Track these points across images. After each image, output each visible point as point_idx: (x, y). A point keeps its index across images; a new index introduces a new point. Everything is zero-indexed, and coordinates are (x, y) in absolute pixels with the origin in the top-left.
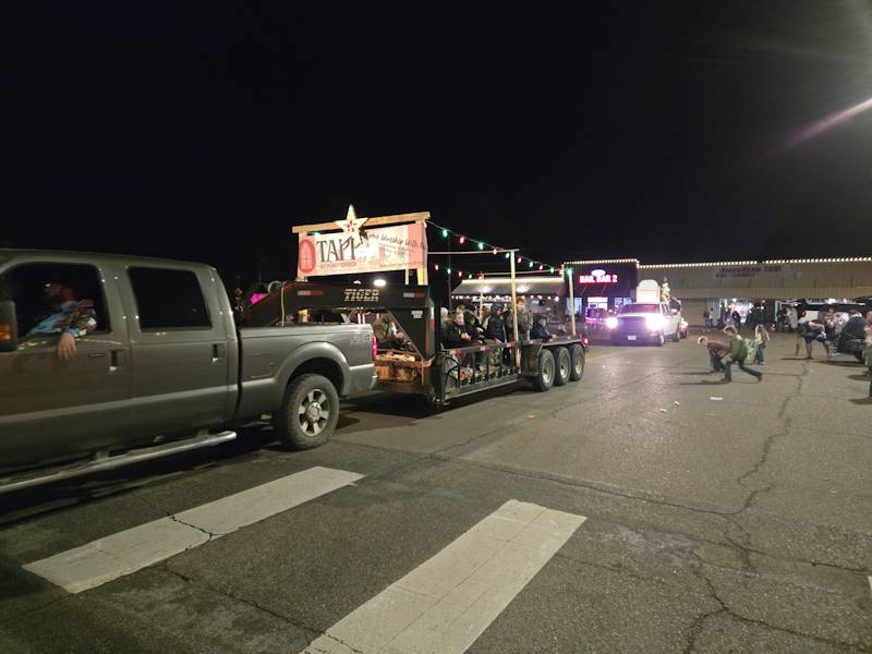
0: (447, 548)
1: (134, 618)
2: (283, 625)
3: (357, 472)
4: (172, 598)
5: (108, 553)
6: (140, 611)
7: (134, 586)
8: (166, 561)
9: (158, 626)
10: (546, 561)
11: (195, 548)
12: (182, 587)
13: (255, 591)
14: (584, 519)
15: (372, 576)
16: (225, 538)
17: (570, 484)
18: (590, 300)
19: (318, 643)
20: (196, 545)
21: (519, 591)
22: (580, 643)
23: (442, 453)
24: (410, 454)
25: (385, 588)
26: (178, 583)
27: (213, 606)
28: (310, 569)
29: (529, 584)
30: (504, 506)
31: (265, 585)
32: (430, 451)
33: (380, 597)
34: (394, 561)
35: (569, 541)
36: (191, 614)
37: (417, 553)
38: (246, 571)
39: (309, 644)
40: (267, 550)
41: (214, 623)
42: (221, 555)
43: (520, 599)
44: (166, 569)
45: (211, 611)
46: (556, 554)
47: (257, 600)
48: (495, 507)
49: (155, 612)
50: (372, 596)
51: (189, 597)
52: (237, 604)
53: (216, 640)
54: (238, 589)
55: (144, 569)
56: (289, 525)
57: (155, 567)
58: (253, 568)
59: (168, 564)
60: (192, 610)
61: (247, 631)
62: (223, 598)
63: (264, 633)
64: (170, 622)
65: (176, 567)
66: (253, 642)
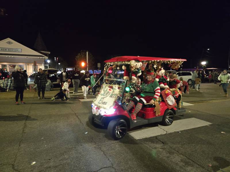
2: (197, 166)
4: (160, 147)
6: (153, 149)
7: (150, 141)
9: (159, 155)
12: (162, 145)
13: (185, 152)
16: (171, 134)
20: (163, 134)
27: (173, 153)
28: (202, 150)
31: (188, 151)
36: (167, 154)
40: (185, 140)
41: (175, 158)
42: (171, 138)
44: (157, 139)
45: (173, 155)
47: (186, 155)
49: (157, 150)
51: (165, 148)
52: (180, 155)
53: (177, 164)
54: (179, 150)
55: (151, 137)
56: (190, 134)
57: (153, 137)
58: (182, 145)
59: (157, 137)
60: (167, 153)
61: (186, 165)
62: (175, 151)
63: (191, 167)
64: (162, 154)
65: (159, 139)
66: (189, 168)
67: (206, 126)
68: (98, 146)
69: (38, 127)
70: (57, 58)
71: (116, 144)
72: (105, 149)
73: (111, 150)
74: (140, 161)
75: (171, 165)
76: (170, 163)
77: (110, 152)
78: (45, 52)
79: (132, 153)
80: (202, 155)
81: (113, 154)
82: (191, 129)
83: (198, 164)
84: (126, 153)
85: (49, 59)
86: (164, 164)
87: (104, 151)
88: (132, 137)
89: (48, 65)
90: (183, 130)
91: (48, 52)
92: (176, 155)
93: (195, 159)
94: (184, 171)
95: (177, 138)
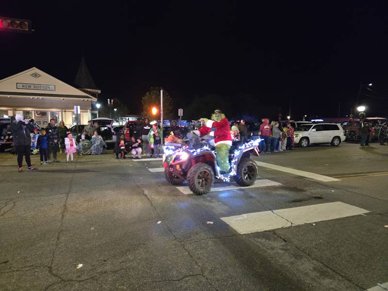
1: (267, 252)
2: (340, 278)
3: (365, 209)
4: (280, 248)
5: (250, 221)
6: (269, 250)
7: (264, 237)
8: (274, 230)
9: (277, 259)
11: (285, 228)
12: (284, 244)
13: (321, 257)
16: (299, 226)
20: (286, 226)
26: (282, 242)
27: (301, 257)
28: (349, 253)
31: (325, 255)
36: (291, 258)
38: (314, 245)
40: (322, 237)
41: (303, 265)
42: (299, 234)
44: (275, 234)
45: (301, 259)
47: (323, 261)
51: (288, 249)
52: (312, 260)
53: (306, 274)
54: (311, 253)
55: (266, 231)
56: (331, 228)
57: (270, 231)
58: (317, 245)
59: (276, 232)
60: (291, 256)
61: (321, 275)
62: (305, 255)
63: (331, 279)
64: (283, 259)
65: (279, 234)
66: (326, 281)
67: (360, 215)
68: (180, 242)
69: (85, 211)
70: (112, 101)
71: (209, 241)
72: (191, 248)
73: (200, 249)
74: (247, 268)
75: (297, 275)
76: (295, 272)
77: (198, 253)
78: (91, 90)
79: (234, 255)
80: (349, 261)
81: (204, 256)
82: (333, 220)
83: (342, 276)
84: (224, 255)
85: (99, 101)
86: (286, 274)
87: (190, 250)
88: (235, 230)
89: (97, 112)
90: (320, 220)
91: (96, 91)
92: (305, 261)
93: (336, 267)
94: (318, 285)
95: (309, 233)
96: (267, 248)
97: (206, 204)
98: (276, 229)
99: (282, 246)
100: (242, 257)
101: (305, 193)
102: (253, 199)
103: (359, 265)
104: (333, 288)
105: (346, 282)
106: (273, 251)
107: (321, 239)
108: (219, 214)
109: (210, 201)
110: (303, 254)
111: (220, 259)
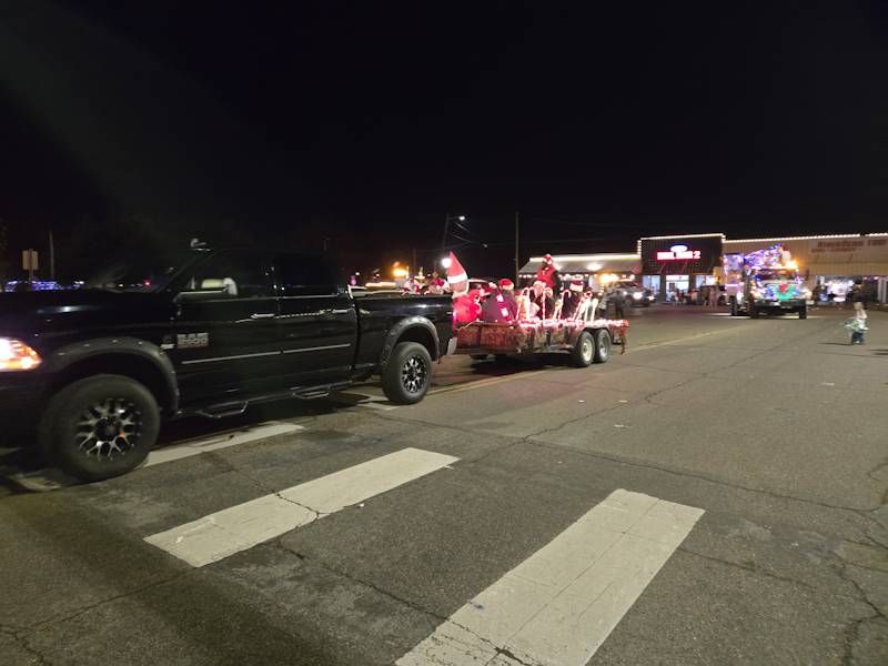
0: (559, 537)
1: (258, 594)
2: (405, 608)
3: (451, 454)
4: (291, 575)
5: (222, 529)
6: (263, 588)
7: (253, 562)
8: (279, 538)
9: (282, 603)
10: (670, 554)
11: (304, 526)
12: (298, 564)
13: (371, 573)
14: (702, 512)
15: (487, 563)
16: (331, 517)
17: (680, 474)
18: (669, 278)
19: (442, 629)
20: (306, 522)
21: (645, 586)
22: (723, 645)
23: (535, 438)
24: (501, 437)
25: (501, 576)
26: (294, 561)
27: (333, 584)
28: (422, 552)
29: (655, 578)
30: (612, 495)
31: (380, 566)
32: (522, 435)
33: (499, 584)
34: (507, 547)
35: (691, 534)
36: (311, 593)
37: (529, 541)
38: (359, 552)
39: (434, 630)
40: (375, 530)
41: (336, 602)
42: (331, 534)
43: (648, 594)
44: (279, 546)
46: (678, 548)
47: (373, 582)
48: (603, 495)
49: (276, 588)
50: (489, 584)
51: (308, 575)
52: (355, 584)
53: (341, 620)
54: (354, 569)
55: (261, 544)
56: (392, 506)
57: (268, 543)
58: (364, 549)
59: (282, 540)
60: (313, 589)
61: (370, 613)
62: (341, 578)
63: (386, 616)
64: (293, 600)
65: (289, 544)
66: (378, 625)
67: (443, 469)
68: (15, 634)
71: (107, 607)
73: (79, 638)
74: (206, 649)
75: (321, 630)
76: (318, 623)
77: (72, 648)
79: (174, 627)
80: (421, 568)
81: (88, 653)
82: (396, 488)
83: (407, 603)
84: (147, 633)
86: (296, 634)
87: (45, 648)
88: (181, 562)
90: (373, 494)
92: (341, 591)
93: (398, 588)
94: (363, 638)
95: (350, 527)
96: (258, 585)
97: (104, 509)
98: (284, 535)
99: (294, 570)
100: (194, 626)
101: (347, 440)
102: (234, 473)
103: (437, 571)
104: (391, 635)
105: (415, 614)
106: (271, 590)
107: (374, 534)
108: (142, 528)
109: (116, 500)
110: (335, 577)
111: (134, 647)
